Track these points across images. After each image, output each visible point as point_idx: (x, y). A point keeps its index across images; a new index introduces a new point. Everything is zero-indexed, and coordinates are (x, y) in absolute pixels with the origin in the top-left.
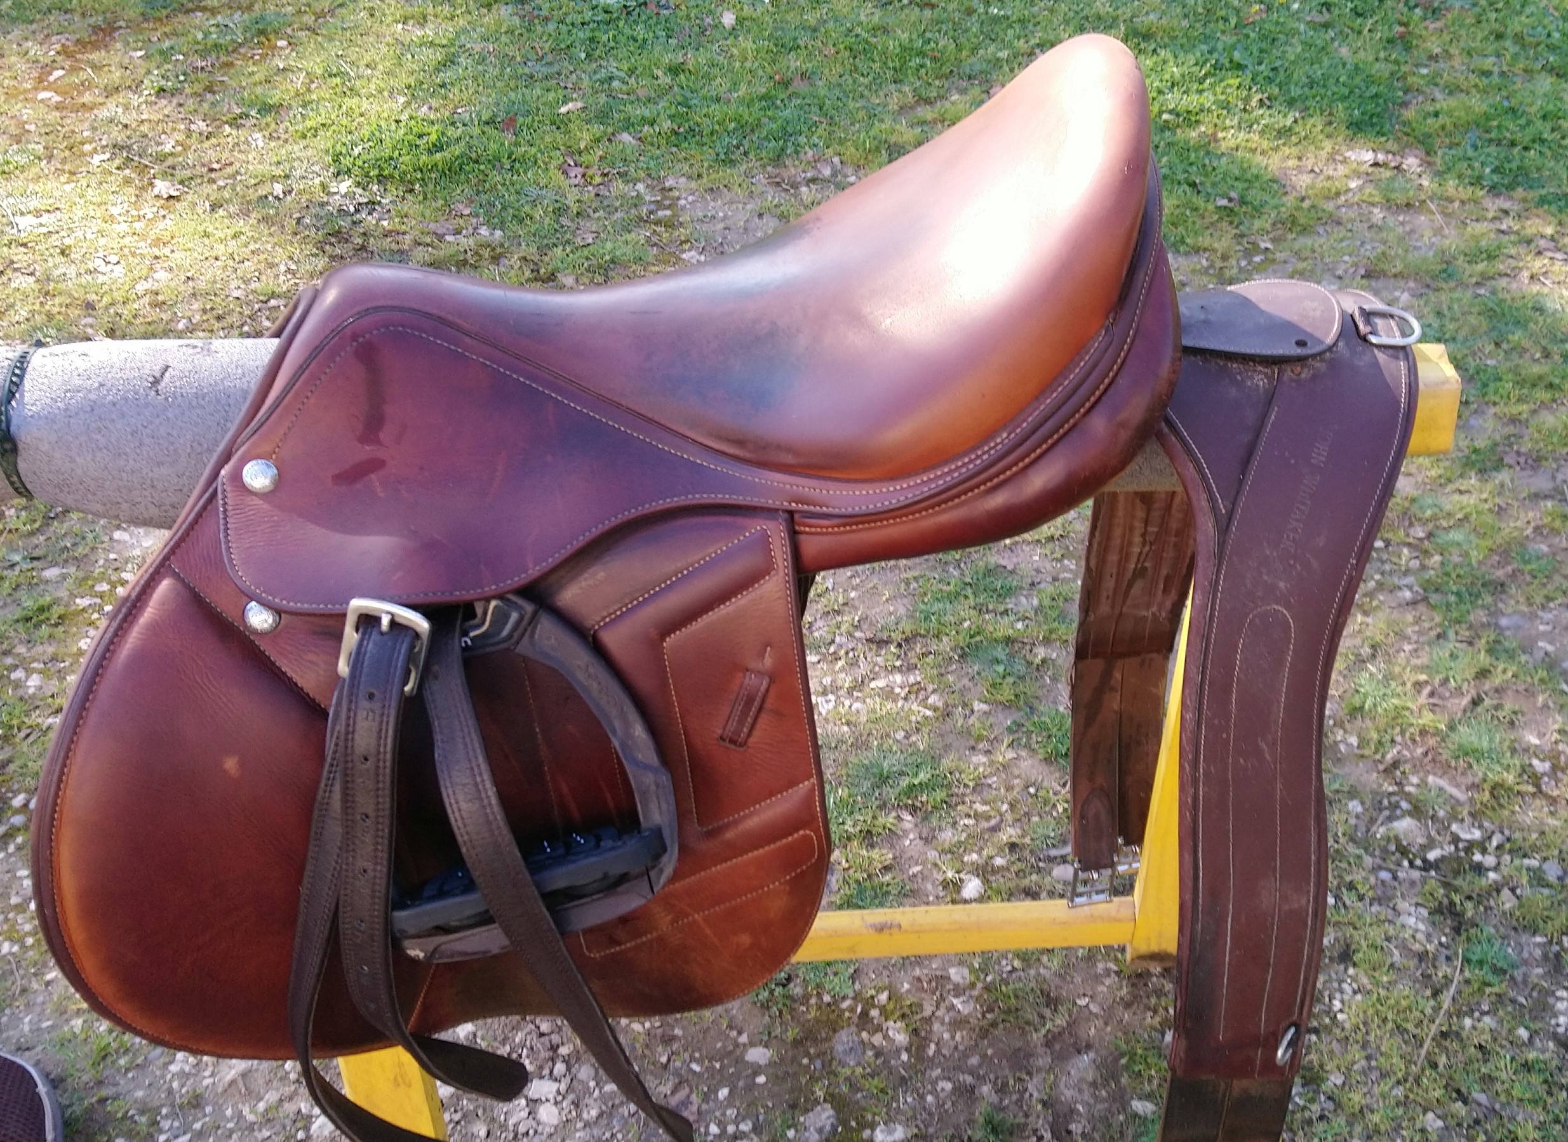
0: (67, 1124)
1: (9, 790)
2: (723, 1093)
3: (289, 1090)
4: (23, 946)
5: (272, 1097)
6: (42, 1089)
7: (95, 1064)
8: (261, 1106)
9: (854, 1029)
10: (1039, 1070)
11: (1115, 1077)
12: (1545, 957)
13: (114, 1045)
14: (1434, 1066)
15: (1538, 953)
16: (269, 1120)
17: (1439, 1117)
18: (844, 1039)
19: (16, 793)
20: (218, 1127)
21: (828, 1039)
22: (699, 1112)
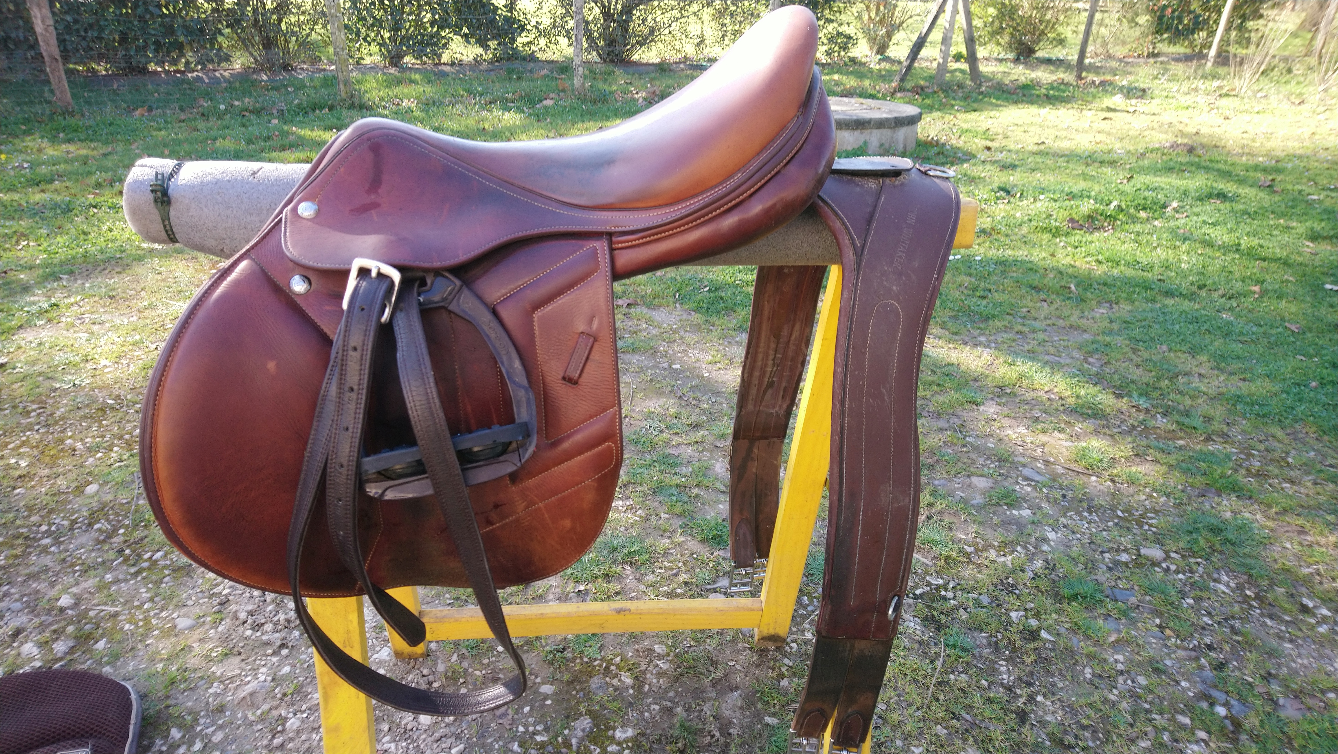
0: (144, 719)
1: (143, 551)
2: (527, 709)
3: (276, 703)
4: (137, 627)
5: (265, 707)
6: (133, 697)
7: (167, 687)
8: (259, 712)
9: (601, 676)
10: (710, 699)
11: (754, 704)
12: (989, 644)
13: (179, 678)
14: (937, 700)
15: (985, 641)
16: (262, 720)
17: (945, 728)
18: (595, 682)
19: (146, 552)
20: (232, 723)
21: (587, 681)
22: (513, 719)
